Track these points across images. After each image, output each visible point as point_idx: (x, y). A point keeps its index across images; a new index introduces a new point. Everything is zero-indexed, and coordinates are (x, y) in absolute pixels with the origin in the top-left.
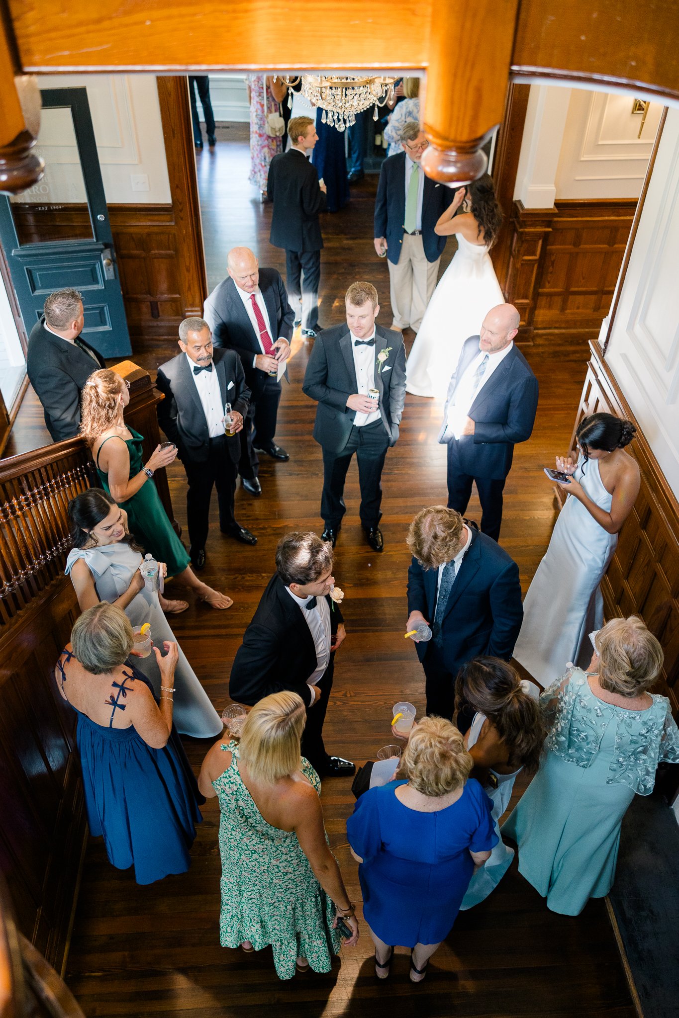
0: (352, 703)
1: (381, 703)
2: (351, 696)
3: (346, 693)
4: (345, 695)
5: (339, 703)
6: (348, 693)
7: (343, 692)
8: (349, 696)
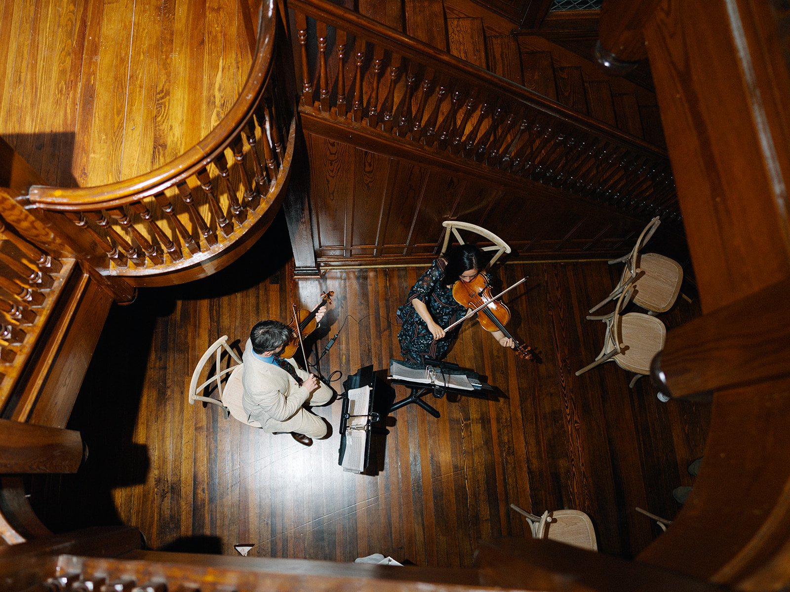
0: (570, 427)
1: (571, 449)
2: (575, 427)
3: (578, 423)
4: (576, 422)
5: (569, 418)
6: (578, 425)
7: (578, 421)
8: (576, 425)
